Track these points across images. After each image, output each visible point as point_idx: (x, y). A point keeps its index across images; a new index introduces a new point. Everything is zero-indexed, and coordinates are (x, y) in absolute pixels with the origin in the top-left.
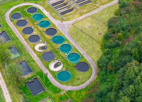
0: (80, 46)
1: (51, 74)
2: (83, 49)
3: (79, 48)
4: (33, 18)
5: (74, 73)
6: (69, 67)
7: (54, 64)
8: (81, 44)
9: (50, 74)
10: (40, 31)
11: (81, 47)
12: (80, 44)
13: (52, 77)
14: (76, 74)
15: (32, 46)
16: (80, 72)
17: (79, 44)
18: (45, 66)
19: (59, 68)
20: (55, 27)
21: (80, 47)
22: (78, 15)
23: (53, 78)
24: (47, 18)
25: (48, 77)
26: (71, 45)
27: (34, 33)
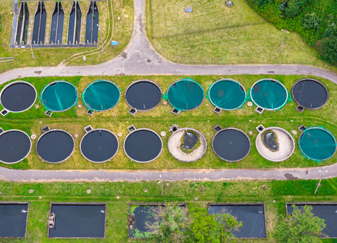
0: (240, 63)
1: (296, 166)
2: (254, 63)
3: (243, 68)
4: (58, 109)
5: (320, 121)
6: (295, 120)
7: (264, 147)
8: (237, 58)
9: (292, 169)
10: (121, 119)
11: (247, 63)
12: (234, 58)
13: (305, 169)
14: (324, 117)
15: (169, 163)
16: (324, 106)
17: (233, 62)
18: (260, 168)
19: (283, 141)
20: (131, 78)
21: (244, 65)
22: (124, 10)
23: (310, 169)
24: (81, 77)
25: (299, 177)
26: (223, 79)
27: (120, 134)
